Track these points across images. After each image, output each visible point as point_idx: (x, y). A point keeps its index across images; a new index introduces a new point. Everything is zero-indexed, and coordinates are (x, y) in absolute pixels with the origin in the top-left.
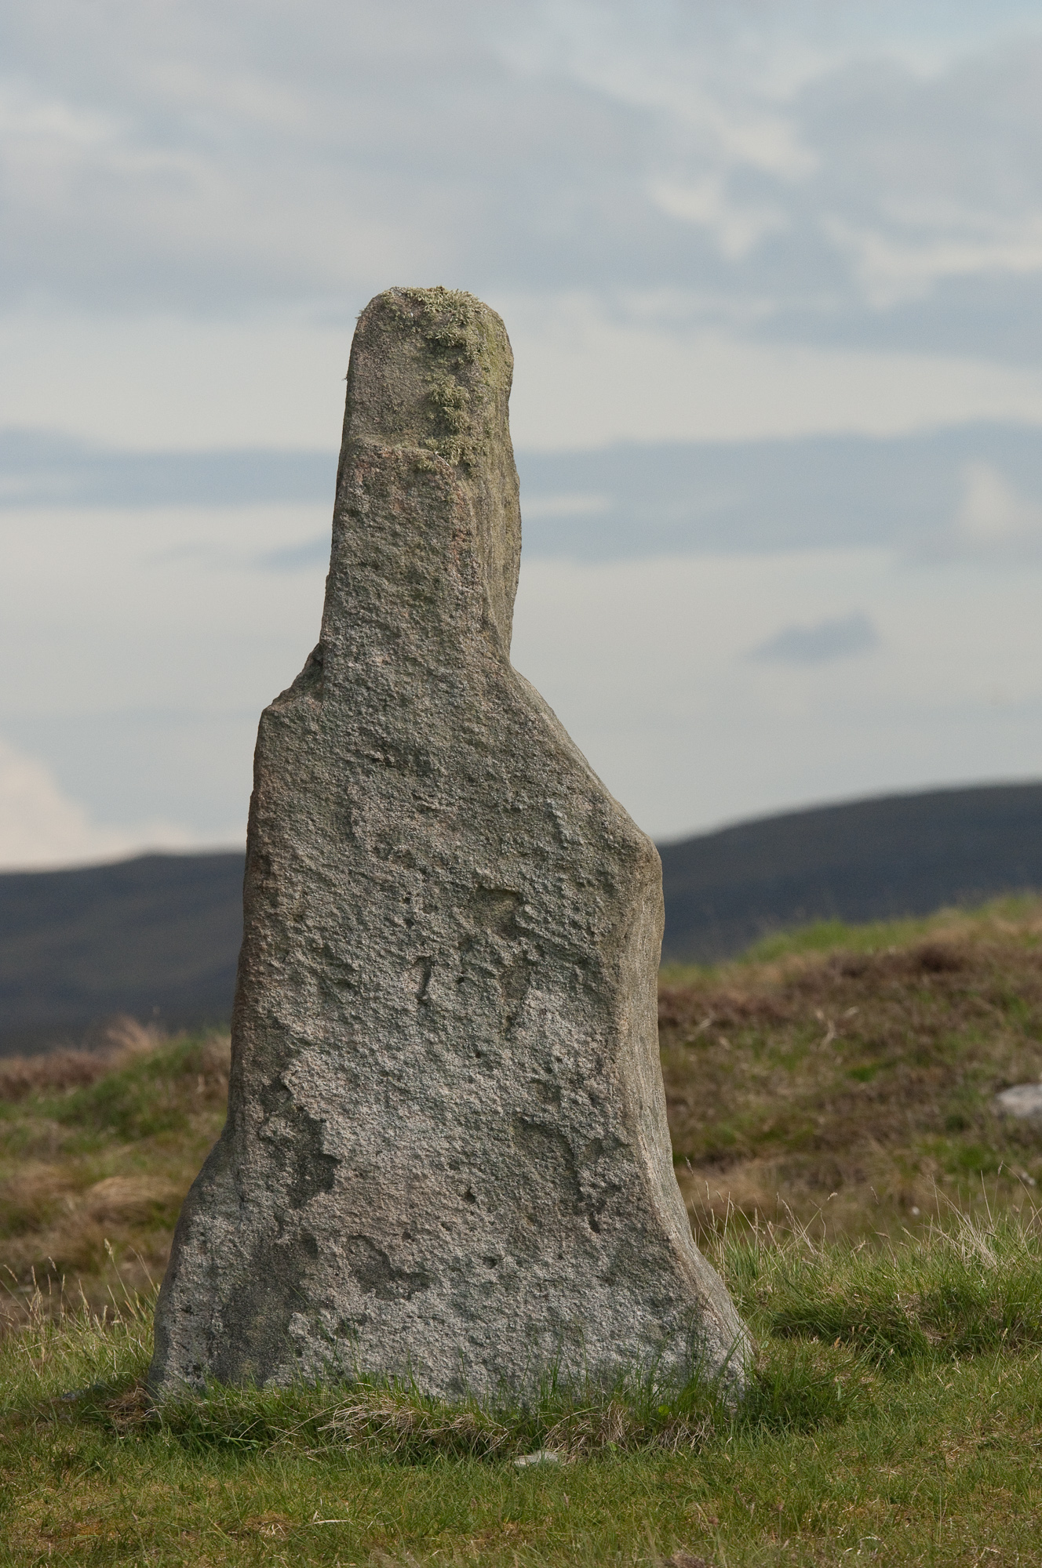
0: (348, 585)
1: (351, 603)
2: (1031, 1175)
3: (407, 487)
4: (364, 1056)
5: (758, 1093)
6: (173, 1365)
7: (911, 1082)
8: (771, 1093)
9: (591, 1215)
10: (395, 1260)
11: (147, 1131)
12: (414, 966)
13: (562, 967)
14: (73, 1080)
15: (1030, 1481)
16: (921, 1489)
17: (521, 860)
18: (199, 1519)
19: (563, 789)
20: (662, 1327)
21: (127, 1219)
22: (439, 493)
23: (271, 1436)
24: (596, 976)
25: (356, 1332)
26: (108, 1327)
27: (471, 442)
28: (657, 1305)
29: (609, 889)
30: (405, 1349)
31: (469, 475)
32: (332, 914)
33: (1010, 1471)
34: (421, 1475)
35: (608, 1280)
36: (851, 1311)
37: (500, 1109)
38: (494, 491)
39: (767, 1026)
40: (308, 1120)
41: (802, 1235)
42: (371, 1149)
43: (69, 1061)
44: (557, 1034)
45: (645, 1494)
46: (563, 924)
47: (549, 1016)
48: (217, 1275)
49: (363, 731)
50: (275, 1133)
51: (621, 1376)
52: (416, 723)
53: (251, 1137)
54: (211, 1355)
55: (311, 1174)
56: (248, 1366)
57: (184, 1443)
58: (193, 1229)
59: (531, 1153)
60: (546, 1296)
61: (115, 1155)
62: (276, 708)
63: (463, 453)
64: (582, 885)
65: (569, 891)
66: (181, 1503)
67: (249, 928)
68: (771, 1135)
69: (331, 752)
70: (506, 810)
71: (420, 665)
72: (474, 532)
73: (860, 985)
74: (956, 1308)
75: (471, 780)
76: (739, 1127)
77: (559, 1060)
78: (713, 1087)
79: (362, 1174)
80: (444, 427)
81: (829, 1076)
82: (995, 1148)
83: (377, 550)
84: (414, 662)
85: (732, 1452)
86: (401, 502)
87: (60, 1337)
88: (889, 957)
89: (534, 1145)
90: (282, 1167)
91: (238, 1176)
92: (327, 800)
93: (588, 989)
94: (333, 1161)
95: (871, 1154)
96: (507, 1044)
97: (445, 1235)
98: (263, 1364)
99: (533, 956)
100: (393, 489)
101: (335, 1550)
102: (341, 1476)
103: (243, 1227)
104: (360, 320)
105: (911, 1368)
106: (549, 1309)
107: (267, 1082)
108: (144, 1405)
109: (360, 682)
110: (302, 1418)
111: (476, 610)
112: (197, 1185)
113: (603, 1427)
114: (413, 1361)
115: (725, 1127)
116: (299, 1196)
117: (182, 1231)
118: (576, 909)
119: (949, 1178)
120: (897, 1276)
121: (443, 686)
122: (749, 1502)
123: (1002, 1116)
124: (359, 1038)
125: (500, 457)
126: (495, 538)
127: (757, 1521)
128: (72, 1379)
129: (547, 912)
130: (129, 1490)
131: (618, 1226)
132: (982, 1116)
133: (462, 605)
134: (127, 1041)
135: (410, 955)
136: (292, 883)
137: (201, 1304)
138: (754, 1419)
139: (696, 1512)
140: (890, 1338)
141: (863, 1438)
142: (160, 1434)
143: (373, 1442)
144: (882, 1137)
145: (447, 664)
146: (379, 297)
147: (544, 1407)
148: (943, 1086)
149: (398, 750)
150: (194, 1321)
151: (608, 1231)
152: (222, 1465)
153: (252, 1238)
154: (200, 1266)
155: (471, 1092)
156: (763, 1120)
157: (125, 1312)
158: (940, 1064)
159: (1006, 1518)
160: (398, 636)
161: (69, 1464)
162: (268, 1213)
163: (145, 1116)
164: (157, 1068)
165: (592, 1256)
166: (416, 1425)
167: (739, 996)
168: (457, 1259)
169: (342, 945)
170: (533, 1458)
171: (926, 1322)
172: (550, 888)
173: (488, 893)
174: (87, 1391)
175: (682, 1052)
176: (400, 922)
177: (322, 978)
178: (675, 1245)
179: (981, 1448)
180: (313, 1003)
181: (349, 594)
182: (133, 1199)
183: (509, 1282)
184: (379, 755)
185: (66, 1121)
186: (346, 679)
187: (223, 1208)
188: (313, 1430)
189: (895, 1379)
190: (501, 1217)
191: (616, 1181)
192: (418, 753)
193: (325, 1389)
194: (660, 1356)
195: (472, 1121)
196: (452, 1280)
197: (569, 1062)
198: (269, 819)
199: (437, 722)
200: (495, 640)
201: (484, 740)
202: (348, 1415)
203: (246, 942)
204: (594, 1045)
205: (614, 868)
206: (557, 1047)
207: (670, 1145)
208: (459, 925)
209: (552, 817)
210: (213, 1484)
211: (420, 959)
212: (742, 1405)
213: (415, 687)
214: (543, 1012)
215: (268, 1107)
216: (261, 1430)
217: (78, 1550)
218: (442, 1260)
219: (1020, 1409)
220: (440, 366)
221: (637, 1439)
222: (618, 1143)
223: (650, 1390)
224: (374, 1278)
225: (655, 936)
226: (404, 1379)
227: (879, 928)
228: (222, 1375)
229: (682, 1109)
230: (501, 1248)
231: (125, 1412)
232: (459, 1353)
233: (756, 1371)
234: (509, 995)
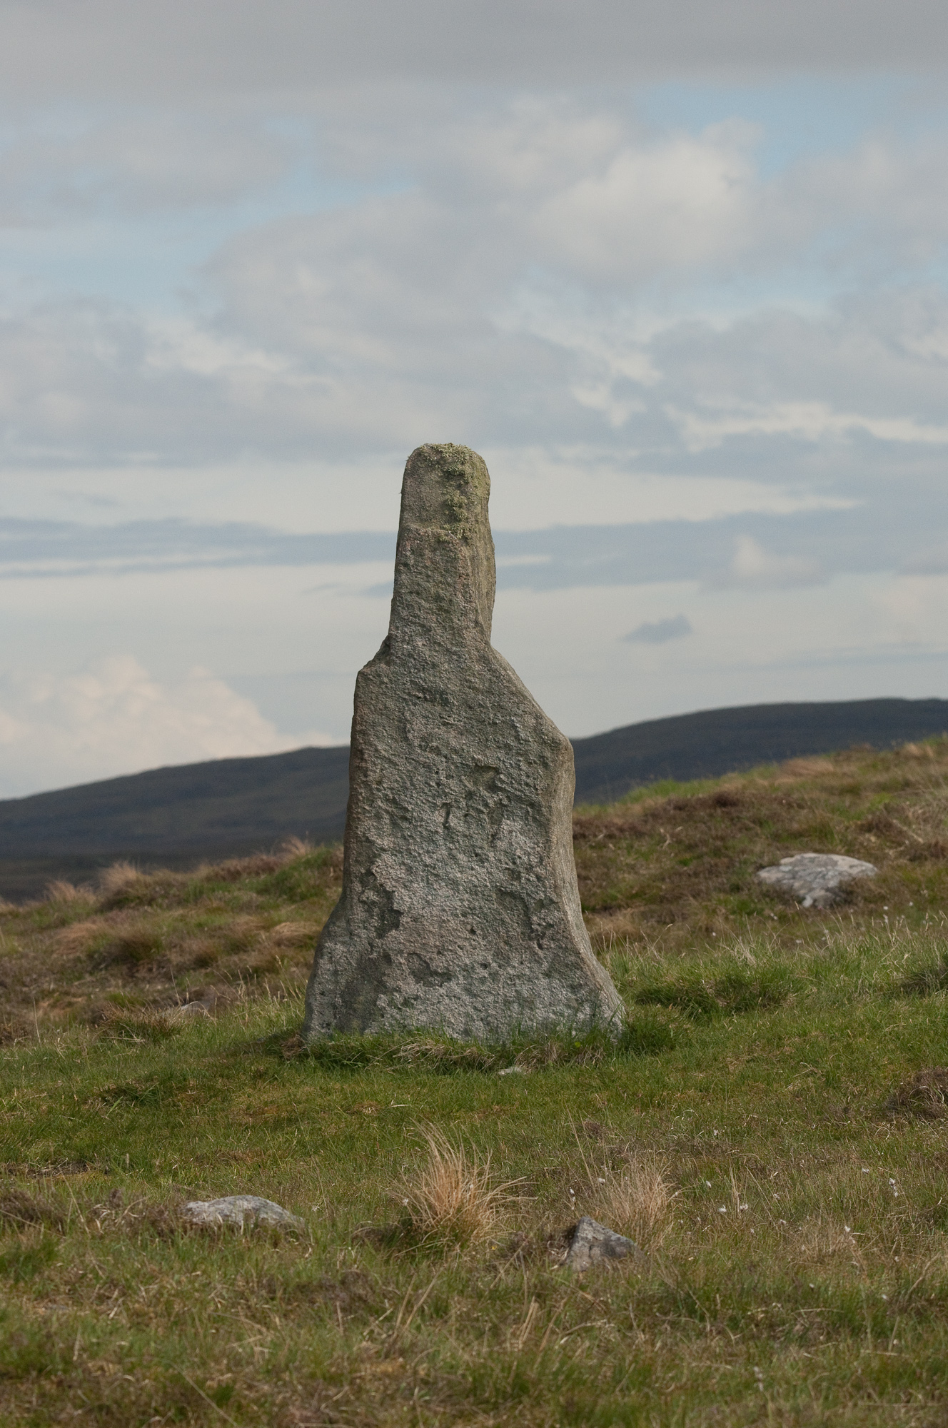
0: (403, 604)
1: (404, 613)
2: (775, 915)
3: (434, 550)
4: (415, 857)
5: (629, 873)
6: (315, 1023)
7: (711, 866)
8: (636, 873)
9: (538, 940)
10: (433, 966)
11: (303, 897)
12: (441, 808)
13: (521, 808)
14: (264, 870)
15: (774, 1079)
16: (716, 1084)
17: (498, 750)
18: (330, 1105)
19: (520, 712)
20: (577, 1000)
21: (293, 944)
22: (451, 554)
23: (368, 1060)
24: (539, 812)
25: (413, 1004)
26: (281, 1003)
27: (468, 526)
28: (574, 988)
29: (545, 765)
30: (439, 1013)
31: (467, 544)
32: (397, 781)
33: (763, 1074)
34: (448, 1080)
35: (547, 975)
36: (678, 990)
37: (488, 884)
38: (481, 552)
39: (634, 837)
40: (385, 891)
41: (652, 949)
42: (419, 906)
43: (262, 860)
44: (518, 843)
45: (568, 1089)
46: (521, 784)
47: (514, 834)
48: (338, 975)
49: (412, 682)
50: (368, 898)
51: (555, 1026)
52: (440, 677)
53: (355, 901)
54: (335, 1018)
55: (387, 921)
56: (355, 1023)
57: (322, 1065)
58: (325, 950)
59: (505, 908)
60: (514, 984)
61: (285, 911)
62: (365, 670)
63: (464, 532)
64: (531, 763)
65: (524, 766)
66: (321, 1096)
67: (352, 789)
68: (636, 896)
69: (395, 694)
70: (489, 724)
71: (442, 646)
72: (470, 574)
73: (684, 814)
74: (735, 987)
75: (470, 708)
76: (619, 892)
77: (520, 857)
78: (606, 870)
79: (415, 920)
80: (453, 518)
81: (667, 863)
82: (756, 900)
83: (419, 585)
84: (439, 644)
85: (615, 1066)
86: (431, 559)
87: (255, 1008)
88: (699, 799)
89: (507, 904)
90: (372, 916)
91: (348, 922)
92: (393, 719)
93: (535, 819)
94: (399, 913)
95: (690, 905)
96: (492, 849)
97: (460, 952)
98: (364, 1022)
99: (505, 802)
100: (427, 552)
101: (403, 1121)
102: (406, 1081)
103: (351, 949)
104: (408, 461)
105: (710, 1019)
106: (516, 991)
107: (363, 871)
108: (300, 1045)
109: (410, 656)
110: (384, 1051)
111: (472, 616)
112: (326, 927)
113: (546, 1054)
114: (443, 1019)
115: (612, 892)
116: (381, 933)
117: (319, 951)
118: (528, 776)
119: (731, 917)
120: (702, 971)
121: (455, 657)
122: (624, 1093)
123: (760, 884)
124: (412, 847)
125: (484, 534)
126: (482, 577)
127: (628, 1102)
128: (261, 1031)
129: (513, 778)
130: (293, 1090)
131: (552, 946)
132: (749, 884)
133: (464, 614)
134: (294, 849)
135: (439, 801)
136: (375, 764)
137: (330, 990)
138: (626, 1048)
139: (596, 1098)
140: (699, 1004)
141: (685, 1057)
142: (309, 1060)
143: (423, 1063)
144: (696, 896)
145: (457, 645)
146: (418, 449)
147: (514, 1043)
148: (728, 867)
149: (431, 692)
150: (326, 999)
151: (547, 949)
152: (342, 1076)
153: (356, 955)
154: (329, 970)
155: (472, 876)
156: (632, 888)
157: (290, 994)
158: (727, 856)
159: (761, 1098)
160: (431, 631)
161: (261, 1076)
162: (365, 941)
163: (303, 889)
164: (308, 864)
165: (539, 962)
166: (445, 1054)
167: (619, 821)
168: (466, 965)
169: (403, 797)
170: (508, 1071)
171: (718, 995)
172: (514, 765)
173: (480, 769)
174: (270, 1038)
175: (589, 852)
176: (434, 784)
177: (392, 815)
178: (584, 956)
179: (748, 1062)
180: (387, 828)
181: (403, 608)
182: (296, 934)
183: (494, 976)
184: (421, 695)
185: (260, 892)
186: (403, 654)
187: (341, 939)
188: (391, 1057)
189: (702, 1025)
190: (490, 942)
191: (551, 922)
192: (442, 693)
193: (397, 1035)
194: (576, 1016)
195: (473, 890)
196: (464, 976)
197: (525, 858)
198: (362, 730)
199: (452, 677)
200: (482, 632)
201: (477, 686)
202: (410, 1048)
203: (351, 796)
204: (539, 849)
205: (548, 754)
206: (519, 850)
207: (580, 902)
208: (465, 786)
209: (514, 727)
210: (338, 1086)
211: (444, 804)
212: (620, 1041)
213: (440, 658)
214: (511, 832)
215: (364, 884)
216: (363, 1057)
217: (266, 1122)
218: (458, 966)
219: (769, 1041)
220: (451, 485)
221: (564, 1059)
222: (552, 901)
223: (571, 1033)
224: (422, 976)
225: (571, 790)
226: (439, 1029)
227: (695, 783)
228: (341, 1028)
229: (589, 882)
230: (490, 958)
231: (291, 1048)
232: (467, 1015)
233: (627, 1023)
234: (492, 823)
